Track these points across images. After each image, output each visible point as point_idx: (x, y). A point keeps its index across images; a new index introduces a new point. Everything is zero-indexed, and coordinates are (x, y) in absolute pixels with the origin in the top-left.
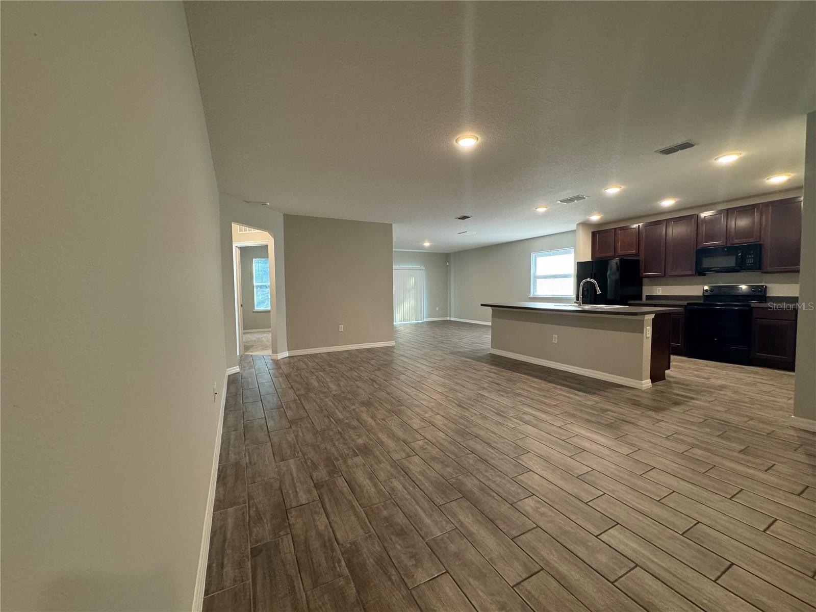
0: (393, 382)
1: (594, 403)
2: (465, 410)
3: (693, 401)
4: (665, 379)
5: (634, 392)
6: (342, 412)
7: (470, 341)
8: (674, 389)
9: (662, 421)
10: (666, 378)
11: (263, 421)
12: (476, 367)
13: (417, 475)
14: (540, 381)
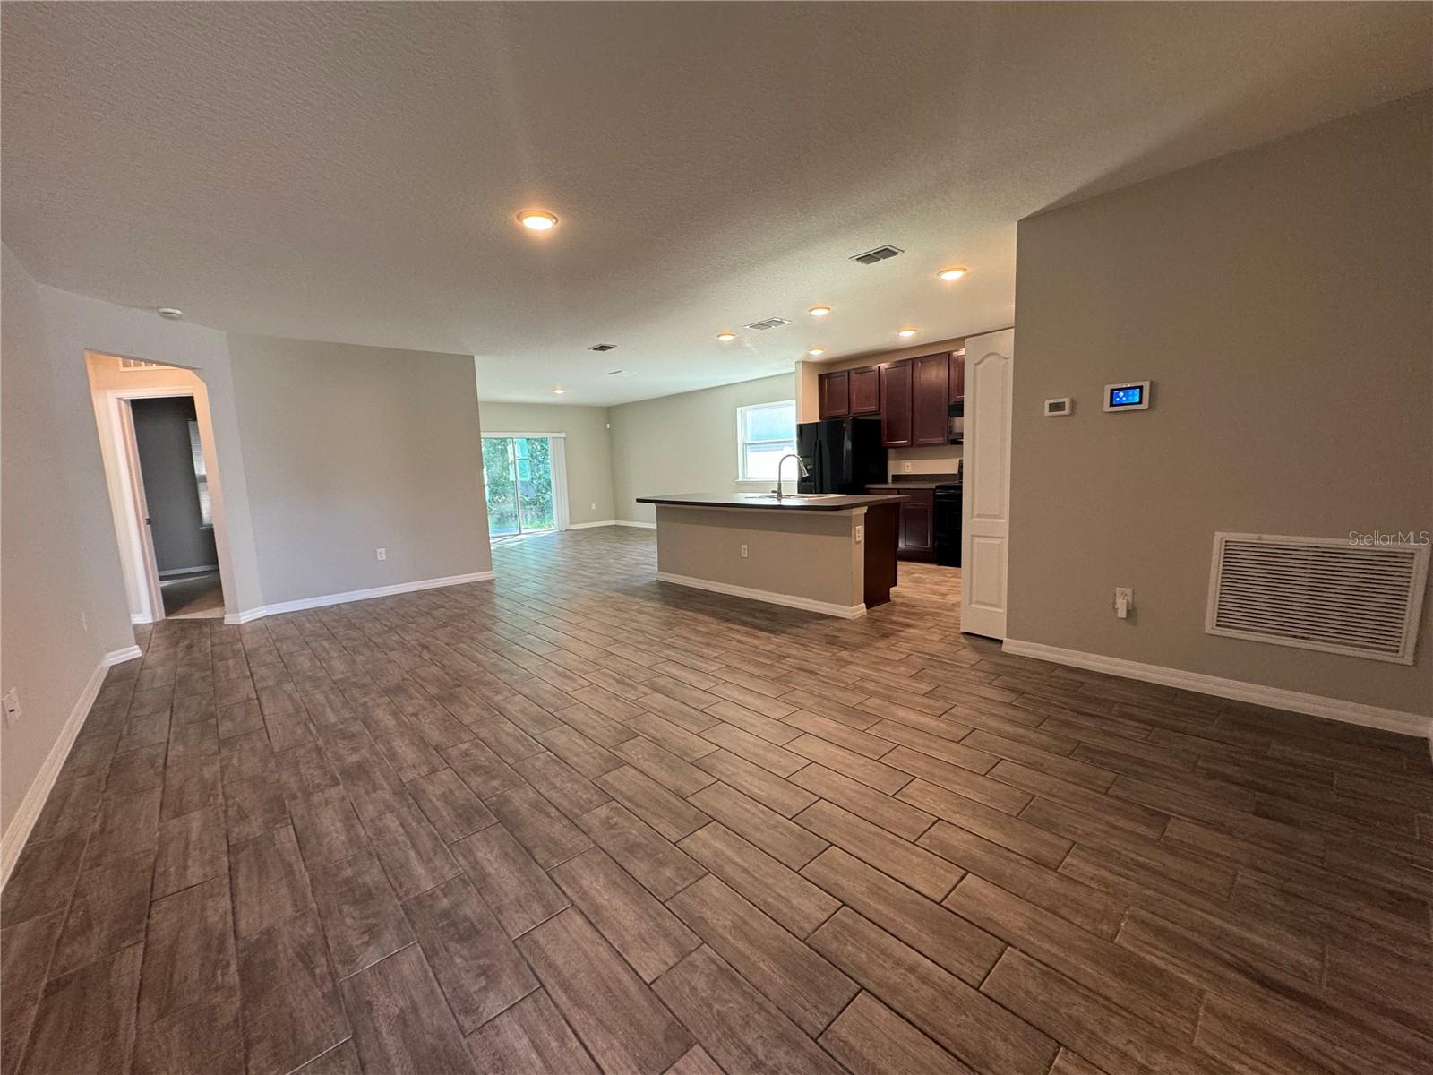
0: (462, 645)
1: (775, 647)
2: (628, 689)
3: (911, 630)
4: (889, 601)
5: (835, 625)
6: (338, 711)
7: (634, 562)
8: (892, 615)
9: (851, 663)
10: (891, 598)
11: (161, 749)
12: (620, 605)
13: (434, 800)
14: (711, 619)
